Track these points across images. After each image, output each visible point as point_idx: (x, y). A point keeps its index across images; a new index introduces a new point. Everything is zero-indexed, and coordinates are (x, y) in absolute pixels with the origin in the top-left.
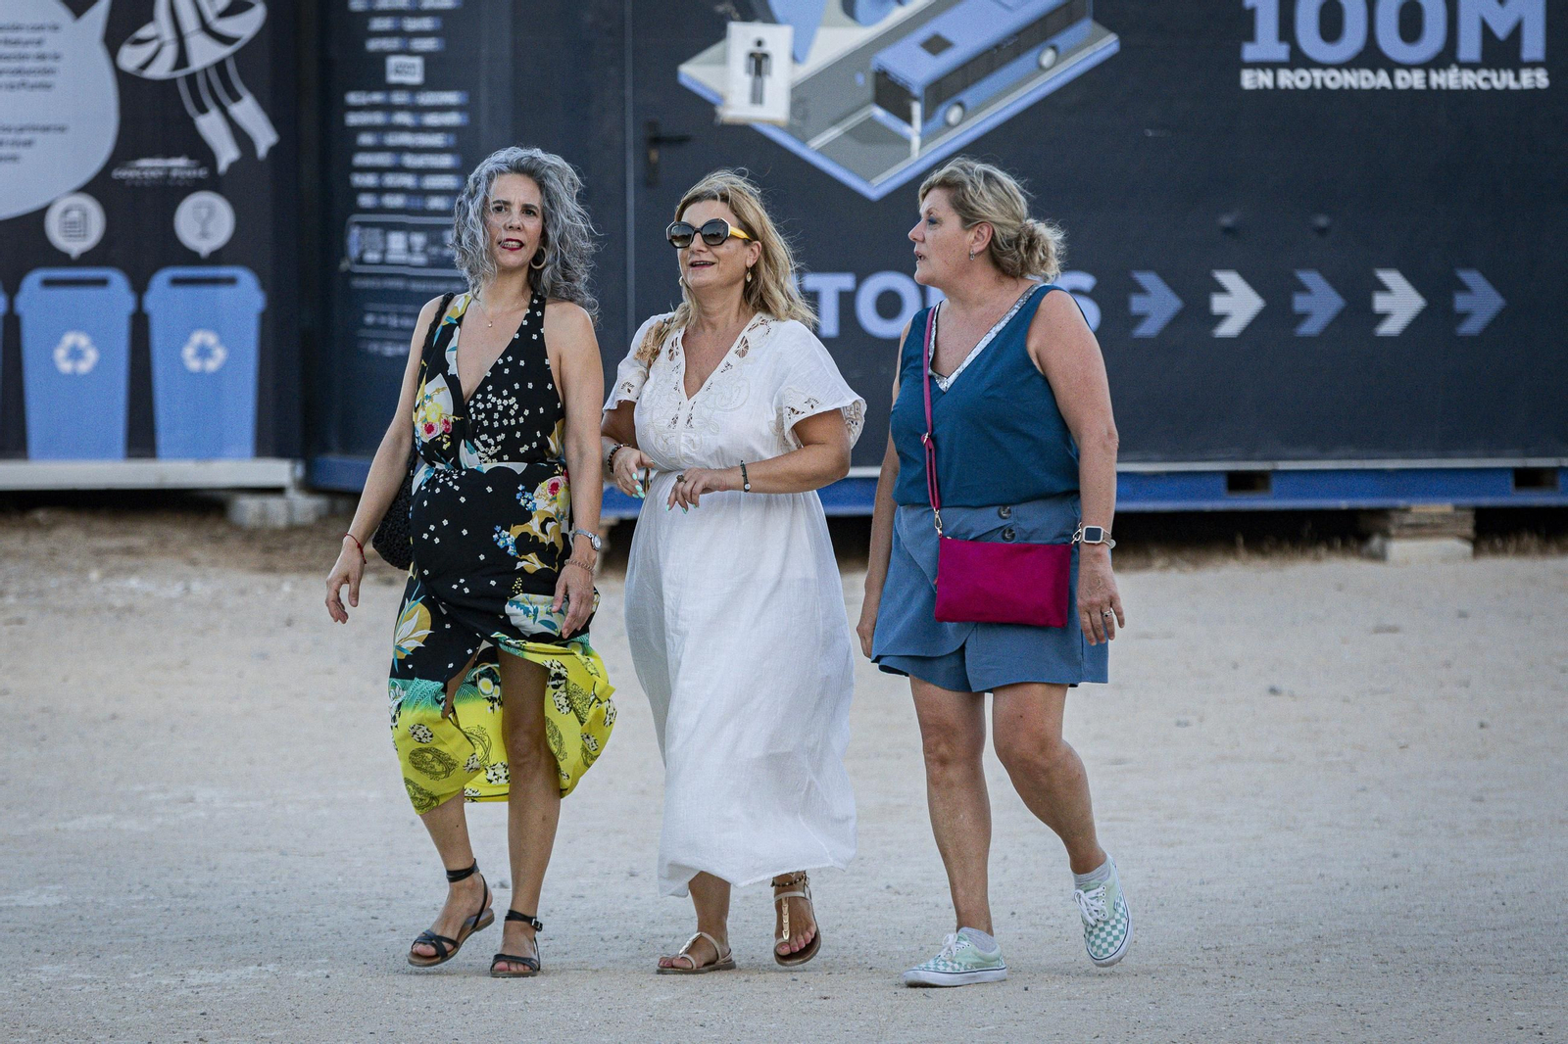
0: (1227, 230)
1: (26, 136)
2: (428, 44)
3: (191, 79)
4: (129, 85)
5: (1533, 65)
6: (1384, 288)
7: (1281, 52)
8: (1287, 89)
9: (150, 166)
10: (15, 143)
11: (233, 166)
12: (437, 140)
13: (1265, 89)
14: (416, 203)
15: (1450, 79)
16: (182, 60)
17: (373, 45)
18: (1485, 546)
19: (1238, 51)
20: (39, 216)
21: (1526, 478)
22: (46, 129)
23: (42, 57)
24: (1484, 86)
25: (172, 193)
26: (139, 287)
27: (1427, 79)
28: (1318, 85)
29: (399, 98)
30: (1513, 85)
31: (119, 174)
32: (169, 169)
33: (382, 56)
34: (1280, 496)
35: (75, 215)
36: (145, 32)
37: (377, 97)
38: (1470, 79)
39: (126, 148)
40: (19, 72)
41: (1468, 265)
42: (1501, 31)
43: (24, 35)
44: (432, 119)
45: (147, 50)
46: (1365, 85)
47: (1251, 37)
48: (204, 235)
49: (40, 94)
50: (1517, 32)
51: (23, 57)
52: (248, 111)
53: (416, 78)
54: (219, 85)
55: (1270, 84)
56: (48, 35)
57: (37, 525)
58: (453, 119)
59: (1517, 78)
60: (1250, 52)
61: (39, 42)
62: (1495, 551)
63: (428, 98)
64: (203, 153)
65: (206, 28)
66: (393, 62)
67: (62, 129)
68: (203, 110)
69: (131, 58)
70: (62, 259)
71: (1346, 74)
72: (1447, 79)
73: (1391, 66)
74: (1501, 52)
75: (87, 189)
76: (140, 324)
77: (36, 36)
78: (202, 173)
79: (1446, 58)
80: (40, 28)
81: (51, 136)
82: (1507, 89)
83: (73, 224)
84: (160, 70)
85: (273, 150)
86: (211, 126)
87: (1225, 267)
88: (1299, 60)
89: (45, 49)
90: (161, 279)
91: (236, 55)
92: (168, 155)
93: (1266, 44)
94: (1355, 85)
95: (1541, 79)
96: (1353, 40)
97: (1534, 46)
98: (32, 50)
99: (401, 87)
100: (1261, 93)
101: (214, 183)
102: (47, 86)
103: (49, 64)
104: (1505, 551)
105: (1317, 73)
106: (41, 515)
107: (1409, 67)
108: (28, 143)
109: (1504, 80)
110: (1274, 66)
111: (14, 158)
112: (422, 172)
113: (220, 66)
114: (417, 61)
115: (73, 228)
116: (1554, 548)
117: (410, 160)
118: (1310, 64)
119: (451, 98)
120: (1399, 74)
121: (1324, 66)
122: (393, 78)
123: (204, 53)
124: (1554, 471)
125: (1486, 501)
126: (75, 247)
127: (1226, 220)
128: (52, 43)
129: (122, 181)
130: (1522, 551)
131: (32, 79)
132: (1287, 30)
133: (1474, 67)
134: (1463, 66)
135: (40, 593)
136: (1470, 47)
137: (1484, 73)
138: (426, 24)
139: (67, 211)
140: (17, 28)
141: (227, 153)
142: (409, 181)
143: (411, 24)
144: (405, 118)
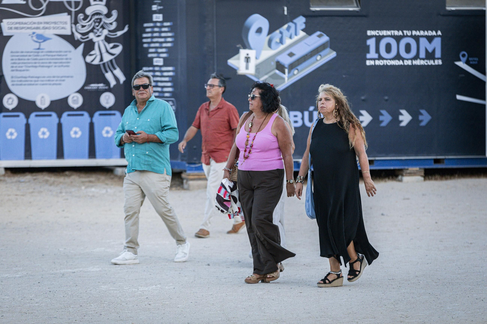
0: (363, 100)
1: (63, 79)
2: (164, 55)
3: (104, 64)
4: (89, 66)
5: (438, 59)
6: (401, 114)
7: (376, 56)
8: (377, 65)
9: (94, 86)
10: (60, 80)
11: (115, 86)
12: (167, 79)
13: (372, 65)
14: (161, 95)
15: (418, 62)
16: (102, 60)
17: (150, 55)
18: (427, 178)
19: (365, 55)
20: (66, 98)
21: (437, 161)
22: (68, 77)
23: (67, 59)
24: (426, 64)
25: (99, 93)
26: (91, 116)
27: (412, 62)
28: (385, 64)
29: (157, 69)
30: (433, 64)
31: (86, 88)
32: (99, 87)
33: (152, 58)
34: (377, 166)
35: (75, 98)
36: (92, 53)
37: (151, 68)
38: (422, 62)
39: (88, 81)
40: (61, 63)
41: (422, 108)
42: (430, 50)
43: (62, 54)
44: (165, 74)
45: (93, 57)
46: (397, 64)
47: (368, 52)
48: (107, 103)
49: (66, 68)
50: (434, 51)
51: (62, 59)
52: (118, 72)
53: (161, 63)
54: (111, 65)
55: (373, 64)
56: (68, 53)
57: (66, 175)
58: (171, 74)
59: (434, 62)
60: (368, 56)
61: (66, 55)
62: (429, 179)
63: (164, 69)
64: (107, 83)
65: (107, 52)
66: (155, 60)
67: (72, 77)
68: (107, 72)
69: (89, 59)
70: (72, 109)
71: (392, 61)
72: (417, 62)
73: (403, 59)
74: (430, 56)
75: (78, 92)
76: (92, 125)
77: (65, 54)
78: (107, 88)
79: (417, 57)
80: (66, 52)
81: (70, 79)
82: (432, 65)
83: (75, 100)
84: (96, 62)
85: (124, 82)
86: (109, 76)
87: (363, 109)
88: (380, 58)
89: (68, 57)
90: (97, 114)
91: (115, 58)
92: (98, 83)
93: (372, 54)
94: (394, 64)
95: (440, 62)
96: (394, 53)
97: (438, 54)
98: (64, 57)
99: (157, 66)
100: (371, 66)
101: (109, 90)
102: (68, 66)
103: (68, 61)
104: (432, 179)
105: (385, 61)
106: (67, 173)
107: (407, 59)
108: (64, 80)
109: (431, 63)
110: (374, 59)
111: (60, 84)
112: (163, 87)
113: (111, 61)
114: (162, 60)
115: (75, 102)
116: (444, 178)
117: (160, 84)
118: (383, 59)
119: (170, 68)
120: (405, 61)
121: (387, 59)
122: (155, 64)
123: (107, 58)
124: (443, 159)
125: (427, 167)
126: (75, 106)
127: (363, 98)
128: (69, 55)
129: (87, 90)
130: (436, 179)
131: (64, 65)
132: (377, 50)
133: (423, 59)
134: (421, 59)
135: (71, 192)
136: (422, 54)
137: (426, 61)
138: (164, 50)
139: (73, 97)
140: (60, 52)
141: (113, 83)
142: (159, 89)
143: (160, 50)
144: (158, 74)
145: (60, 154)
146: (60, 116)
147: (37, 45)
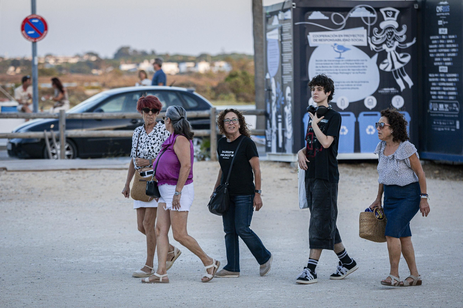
1: (360, 83)
2: (449, 64)
3: (395, 71)
9: (386, 90)
10: (358, 85)
11: (404, 90)
12: (451, 84)
14: (446, 98)
16: (393, 67)
17: (435, 64)
20: (363, 101)
22: (364, 82)
23: (363, 67)
25: (390, 96)
29: (441, 75)
31: (380, 92)
32: (390, 91)
33: (437, 67)
35: (370, 100)
36: (385, 61)
37: (436, 75)
39: (381, 87)
40: (359, 70)
43: (360, 62)
44: (450, 80)
45: (385, 66)
48: (398, 104)
49: (363, 74)
51: (359, 67)
52: (407, 78)
53: (446, 71)
54: (401, 73)
56: (365, 62)
57: (362, 167)
58: (455, 80)
61: (363, 64)
63: (449, 75)
65: (398, 60)
66: (440, 67)
67: (368, 82)
68: (397, 78)
69: (382, 67)
70: (368, 110)
75: (373, 95)
77: (362, 62)
78: (398, 91)
80: (363, 60)
81: (366, 84)
83: (370, 102)
84: (389, 69)
85: (412, 87)
86: (399, 81)
89: (364, 65)
92: (390, 87)
98: (361, 65)
99: (442, 73)
101: (400, 93)
102: (364, 73)
103: (365, 68)
106: (363, 165)
108: (361, 85)
111: (357, 88)
112: (447, 91)
113: (401, 69)
114: (447, 68)
115: (370, 103)
117: (444, 89)
119: (455, 75)
122: (440, 71)
123: (398, 66)
126: (370, 107)
128: (365, 63)
129: (380, 93)
131: (361, 71)
135: (369, 182)
138: (449, 59)
139: (369, 100)
140: (358, 60)
141: (403, 87)
142: (444, 93)
143: (445, 59)
144: (443, 80)
145: (357, 149)
146: (357, 116)
147: (338, 55)
